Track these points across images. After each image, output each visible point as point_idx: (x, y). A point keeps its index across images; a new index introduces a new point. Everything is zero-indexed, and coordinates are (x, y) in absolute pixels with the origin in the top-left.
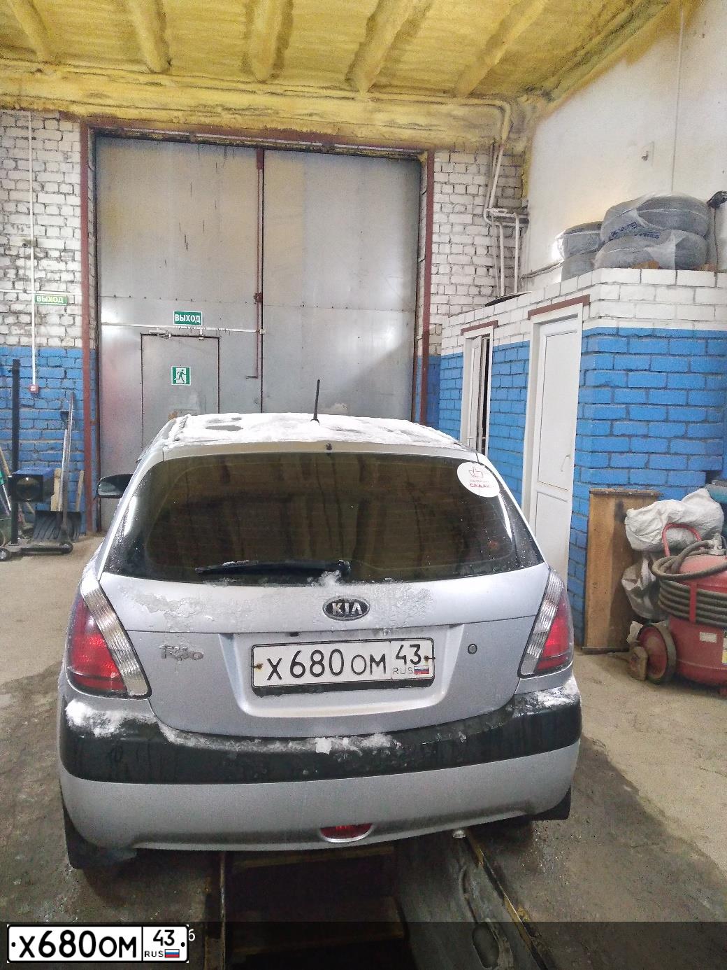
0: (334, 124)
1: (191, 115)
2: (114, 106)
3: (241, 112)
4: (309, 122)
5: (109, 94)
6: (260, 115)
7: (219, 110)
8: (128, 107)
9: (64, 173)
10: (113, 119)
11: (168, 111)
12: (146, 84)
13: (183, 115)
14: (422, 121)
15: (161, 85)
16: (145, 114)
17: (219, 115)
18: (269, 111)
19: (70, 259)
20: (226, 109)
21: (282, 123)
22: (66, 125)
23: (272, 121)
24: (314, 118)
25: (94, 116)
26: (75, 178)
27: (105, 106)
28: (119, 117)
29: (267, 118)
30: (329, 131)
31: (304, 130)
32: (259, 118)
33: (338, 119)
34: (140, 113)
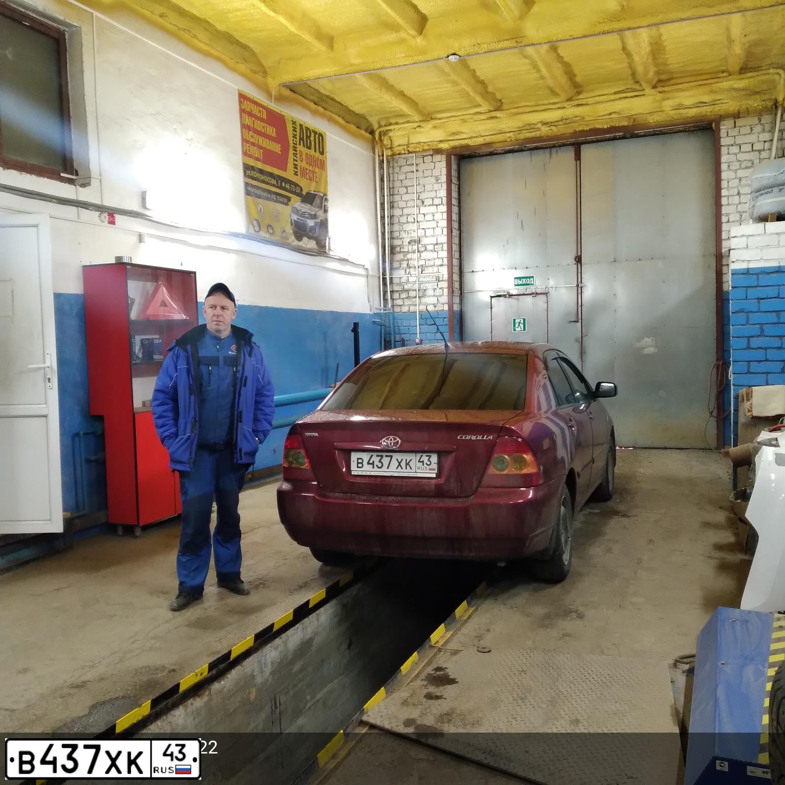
0: (629, 117)
1: (519, 134)
2: (467, 139)
3: (556, 124)
4: (609, 120)
5: (464, 131)
6: (570, 123)
7: (539, 125)
8: (476, 137)
9: (436, 191)
10: (467, 147)
11: (504, 134)
12: (488, 119)
13: (514, 135)
14: (706, 99)
15: (497, 118)
16: (488, 139)
17: (539, 129)
18: (577, 118)
19: (440, 249)
20: (545, 124)
21: (587, 125)
22: (438, 157)
23: (579, 125)
24: (613, 116)
25: (454, 148)
26: (443, 193)
27: (462, 139)
28: (471, 145)
29: (576, 124)
30: (626, 124)
31: (605, 127)
32: (569, 125)
33: (633, 113)
34: (484, 139)
